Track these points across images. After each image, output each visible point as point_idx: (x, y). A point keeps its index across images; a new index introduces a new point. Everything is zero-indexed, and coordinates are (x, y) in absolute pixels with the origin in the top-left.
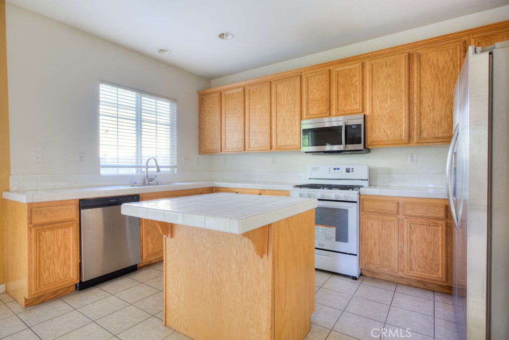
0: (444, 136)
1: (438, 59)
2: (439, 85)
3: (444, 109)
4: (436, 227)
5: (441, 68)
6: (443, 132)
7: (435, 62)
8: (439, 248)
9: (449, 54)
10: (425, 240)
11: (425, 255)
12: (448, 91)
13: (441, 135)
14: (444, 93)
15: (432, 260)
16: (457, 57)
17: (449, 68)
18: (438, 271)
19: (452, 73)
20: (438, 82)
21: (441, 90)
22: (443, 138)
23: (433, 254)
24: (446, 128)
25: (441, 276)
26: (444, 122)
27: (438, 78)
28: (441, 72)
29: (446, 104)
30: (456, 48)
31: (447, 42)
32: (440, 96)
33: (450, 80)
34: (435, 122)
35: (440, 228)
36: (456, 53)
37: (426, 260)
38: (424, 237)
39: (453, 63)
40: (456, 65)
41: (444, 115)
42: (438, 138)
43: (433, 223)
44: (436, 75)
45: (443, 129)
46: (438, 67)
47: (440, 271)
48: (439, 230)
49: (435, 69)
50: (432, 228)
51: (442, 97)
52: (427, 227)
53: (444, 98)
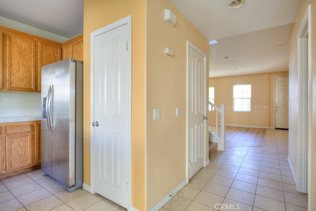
0: (25, 87)
1: (21, 44)
2: (22, 59)
3: (25, 73)
4: (26, 137)
5: (23, 50)
6: (24, 86)
7: (20, 45)
8: (28, 148)
9: (28, 44)
10: (20, 146)
11: (20, 154)
12: (27, 64)
13: (23, 87)
14: (25, 64)
15: (24, 156)
16: (32, 47)
17: (27, 51)
18: (27, 161)
19: (29, 55)
20: (22, 57)
21: (23, 62)
22: (24, 88)
23: (24, 152)
24: (26, 83)
25: (29, 163)
26: (25, 80)
27: (21, 55)
28: (24, 52)
29: (26, 70)
30: (31, 43)
31: (27, 37)
32: (23, 65)
33: (28, 58)
34: (20, 79)
35: (28, 137)
36: (31, 46)
37: (21, 157)
38: (19, 144)
39: (30, 50)
40: (31, 52)
41: (25, 76)
42: (21, 88)
43: (25, 135)
44: (21, 53)
45: (25, 84)
46: (22, 49)
47: (29, 160)
48: (28, 138)
49: (20, 49)
50: (24, 138)
51: (24, 66)
52: (21, 139)
53: (25, 67)
